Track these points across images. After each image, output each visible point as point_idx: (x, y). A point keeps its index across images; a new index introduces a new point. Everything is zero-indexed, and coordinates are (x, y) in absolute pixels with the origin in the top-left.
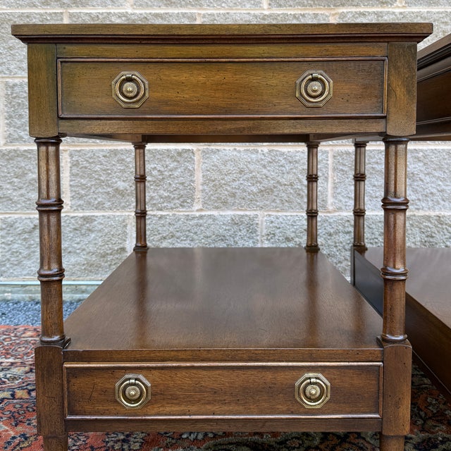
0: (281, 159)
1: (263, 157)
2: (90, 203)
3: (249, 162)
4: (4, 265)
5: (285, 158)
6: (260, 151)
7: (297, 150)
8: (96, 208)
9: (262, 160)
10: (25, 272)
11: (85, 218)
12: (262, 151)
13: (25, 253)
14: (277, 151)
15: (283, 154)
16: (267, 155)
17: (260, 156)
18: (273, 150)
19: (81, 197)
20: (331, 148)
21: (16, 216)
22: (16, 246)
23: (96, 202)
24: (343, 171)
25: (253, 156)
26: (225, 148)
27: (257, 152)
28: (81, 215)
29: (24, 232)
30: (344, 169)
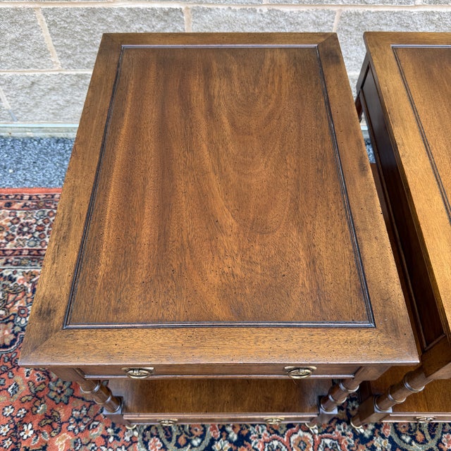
0: (281, 19)
1: (261, 19)
2: (79, 62)
3: (245, 24)
4: (17, 113)
5: (286, 19)
6: (258, 11)
7: (302, 10)
8: (87, 67)
9: (260, 21)
10: (38, 118)
11: (78, 76)
12: (260, 10)
13: (32, 103)
14: (278, 11)
15: (284, 14)
16: (266, 16)
17: (258, 17)
18: (273, 9)
19: (69, 57)
20: (339, 8)
21: (11, 74)
22: (21, 98)
23: (86, 62)
24: (347, 31)
25: (251, 17)
26: (219, 7)
27: (255, 11)
28: (74, 73)
29: (23, 87)
30: (349, 29)
